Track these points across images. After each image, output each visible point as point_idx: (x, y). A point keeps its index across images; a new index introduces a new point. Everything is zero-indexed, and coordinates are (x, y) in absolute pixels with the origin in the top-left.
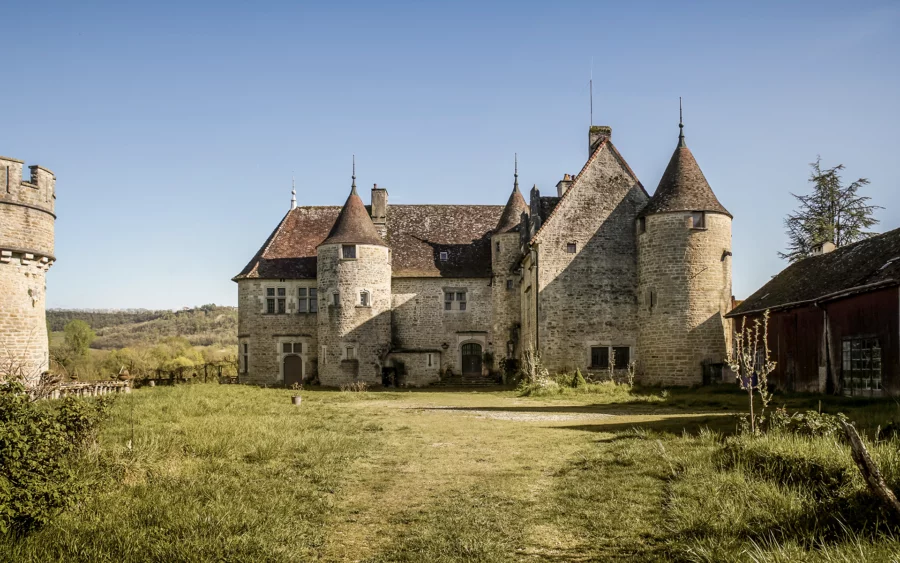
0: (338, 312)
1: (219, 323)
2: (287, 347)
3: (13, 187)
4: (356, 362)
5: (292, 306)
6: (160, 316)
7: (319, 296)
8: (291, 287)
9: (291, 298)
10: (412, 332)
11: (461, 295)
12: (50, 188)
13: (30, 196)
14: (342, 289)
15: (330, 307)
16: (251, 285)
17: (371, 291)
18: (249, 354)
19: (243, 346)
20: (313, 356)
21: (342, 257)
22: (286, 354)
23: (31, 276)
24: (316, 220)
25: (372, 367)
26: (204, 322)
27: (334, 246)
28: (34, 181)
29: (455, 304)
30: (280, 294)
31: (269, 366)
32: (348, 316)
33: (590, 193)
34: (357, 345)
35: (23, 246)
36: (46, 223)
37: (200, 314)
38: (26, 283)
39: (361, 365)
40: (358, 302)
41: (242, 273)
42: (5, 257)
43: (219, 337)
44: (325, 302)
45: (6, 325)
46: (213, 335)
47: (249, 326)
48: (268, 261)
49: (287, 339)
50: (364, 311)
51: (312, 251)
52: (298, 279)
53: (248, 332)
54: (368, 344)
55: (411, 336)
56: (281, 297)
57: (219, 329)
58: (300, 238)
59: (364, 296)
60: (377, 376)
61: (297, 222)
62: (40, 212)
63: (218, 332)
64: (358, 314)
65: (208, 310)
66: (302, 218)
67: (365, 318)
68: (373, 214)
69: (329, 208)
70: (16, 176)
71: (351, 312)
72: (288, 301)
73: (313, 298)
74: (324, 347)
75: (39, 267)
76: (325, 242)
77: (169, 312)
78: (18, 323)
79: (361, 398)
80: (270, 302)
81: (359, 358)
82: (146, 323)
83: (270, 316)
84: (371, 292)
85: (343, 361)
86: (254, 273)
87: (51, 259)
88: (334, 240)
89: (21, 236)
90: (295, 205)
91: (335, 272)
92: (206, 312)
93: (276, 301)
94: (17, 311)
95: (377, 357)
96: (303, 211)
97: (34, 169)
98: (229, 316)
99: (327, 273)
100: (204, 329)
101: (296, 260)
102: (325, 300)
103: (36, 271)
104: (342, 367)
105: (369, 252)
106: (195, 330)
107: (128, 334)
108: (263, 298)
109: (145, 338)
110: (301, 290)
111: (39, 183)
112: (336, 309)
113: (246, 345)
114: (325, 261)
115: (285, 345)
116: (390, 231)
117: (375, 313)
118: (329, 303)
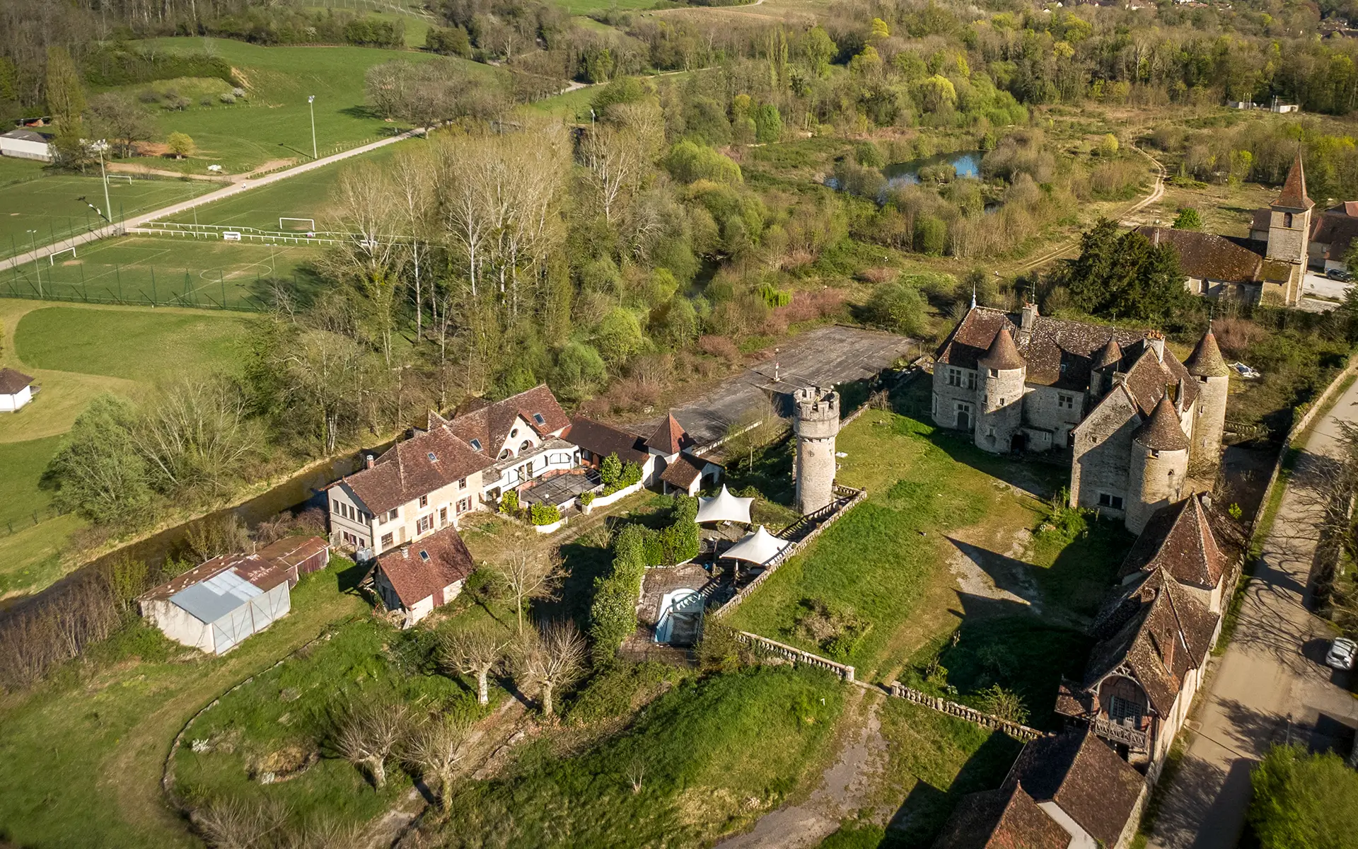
2: (960, 407)
4: (995, 438)
5: (964, 383)
8: (964, 371)
9: (964, 378)
10: (1036, 416)
11: (1070, 400)
14: (989, 394)
17: (1006, 397)
22: (960, 411)
24: (986, 321)
25: (1004, 441)
27: (986, 367)
29: (1065, 404)
30: (958, 374)
31: (949, 416)
33: (1108, 412)
34: (996, 428)
40: (998, 403)
47: (939, 389)
49: (960, 403)
55: (1035, 418)
56: (958, 376)
58: (974, 335)
61: (974, 320)
66: (977, 317)
68: (1022, 325)
72: (962, 380)
73: (977, 380)
80: (952, 378)
81: (996, 436)
83: (951, 386)
85: (987, 436)
93: (955, 378)
95: (1008, 436)
96: (979, 311)
105: (1006, 374)
108: (947, 375)
110: (970, 374)
115: (959, 405)
116: (1032, 340)
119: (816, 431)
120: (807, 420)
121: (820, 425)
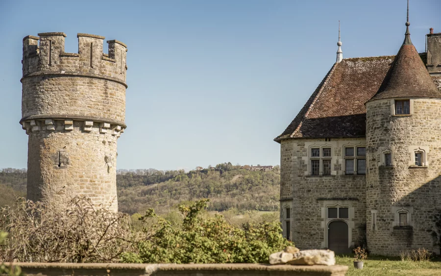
0: (390, 173)
1: (235, 185)
2: (331, 211)
3: (96, 62)
4: (409, 229)
5: (337, 168)
6: (171, 177)
7: (369, 156)
8: (337, 148)
9: (337, 159)
12: (124, 60)
13: (109, 70)
14: (394, 148)
15: (381, 168)
16: (295, 145)
17: (427, 149)
18: (291, 220)
19: (285, 211)
20: (360, 221)
21: (394, 113)
22: (331, 219)
23: (107, 143)
24: (363, 73)
25: (429, 236)
26: (219, 184)
27: (385, 101)
28: (111, 55)
30: (325, 155)
31: (313, 232)
32: (401, 177)
34: (411, 209)
35: (102, 115)
36: (120, 93)
37: (214, 175)
38: (103, 151)
39: (415, 232)
40: (412, 162)
41: (284, 133)
42: (88, 126)
43: (235, 200)
44: (376, 163)
45: (86, 189)
46: (228, 199)
47: (292, 189)
48: (313, 120)
49: (332, 204)
50: (419, 172)
51: (359, 107)
52: (344, 137)
53: (290, 196)
54: (423, 209)
56: (327, 157)
57: (235, 191)
58: (347, 93)
59: (419, 155)
60: (435, 245)
61: (343, 76)
62: (116, 84)
63: (234, 195)
64: (412, 176)
65: (223, 169)
66: (349, 72)
67: (419, 181)
68: (429, 62)
69: (379, 59)
70: (98, 52)
71: (404, 173)
72: (333, 162)
73: (362, 159)
74: (373, 212)
75: (113, 135)
76: (375, 97)
77: (181, 172)
78: (96, 188)
79: (423, 267)
80: (315, 163)
81: (413, 225)
82: (156, 185)
83: (314, 178)
84: (427, 151)
85: (395, 228)
86: (297, 133)
87: (123, 127)
88: (385, 94)
89: (101, 107)
90: (341, 57)
91: (387, 130)
92: (221, 173)
93: (321, 162)
94: (95, 176)
95: (434, 224)
96: (350, 64)
97: (111, 43)
98: (247, 177)
99: (377, 131)
100: (219, 192)
101: (342, 118)
102: (373, 161)
103: (111, 139)
104: (393, 234)
105: (424, 107)
106: (209, 193)
107: (137, 198)
108: (307, 159)
109: (154, 202)
110: (348, 150)
111: (116, 57)
112: (387, 171)
113: (288, 210)
114: (375, 118)
115: (330, 209)
117: (432, 175)
118: (380, 164)
119: (74, 101)
120: (52, 76)
121: (82, 85)
